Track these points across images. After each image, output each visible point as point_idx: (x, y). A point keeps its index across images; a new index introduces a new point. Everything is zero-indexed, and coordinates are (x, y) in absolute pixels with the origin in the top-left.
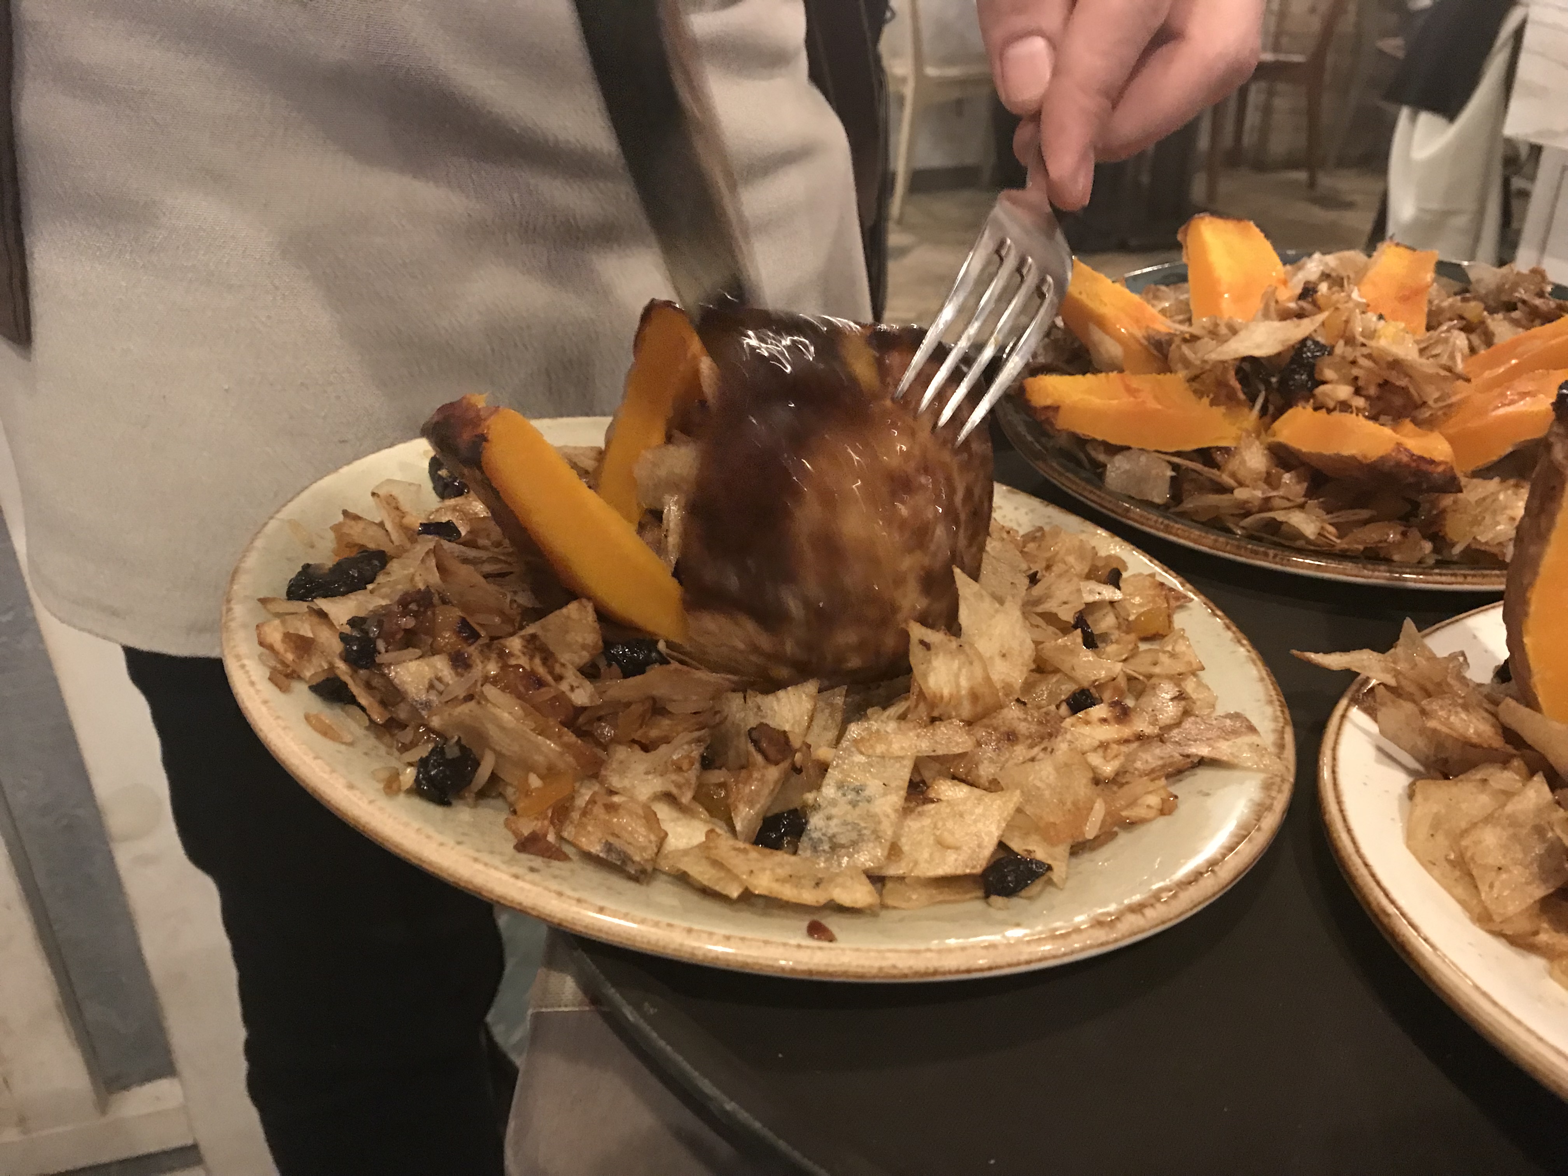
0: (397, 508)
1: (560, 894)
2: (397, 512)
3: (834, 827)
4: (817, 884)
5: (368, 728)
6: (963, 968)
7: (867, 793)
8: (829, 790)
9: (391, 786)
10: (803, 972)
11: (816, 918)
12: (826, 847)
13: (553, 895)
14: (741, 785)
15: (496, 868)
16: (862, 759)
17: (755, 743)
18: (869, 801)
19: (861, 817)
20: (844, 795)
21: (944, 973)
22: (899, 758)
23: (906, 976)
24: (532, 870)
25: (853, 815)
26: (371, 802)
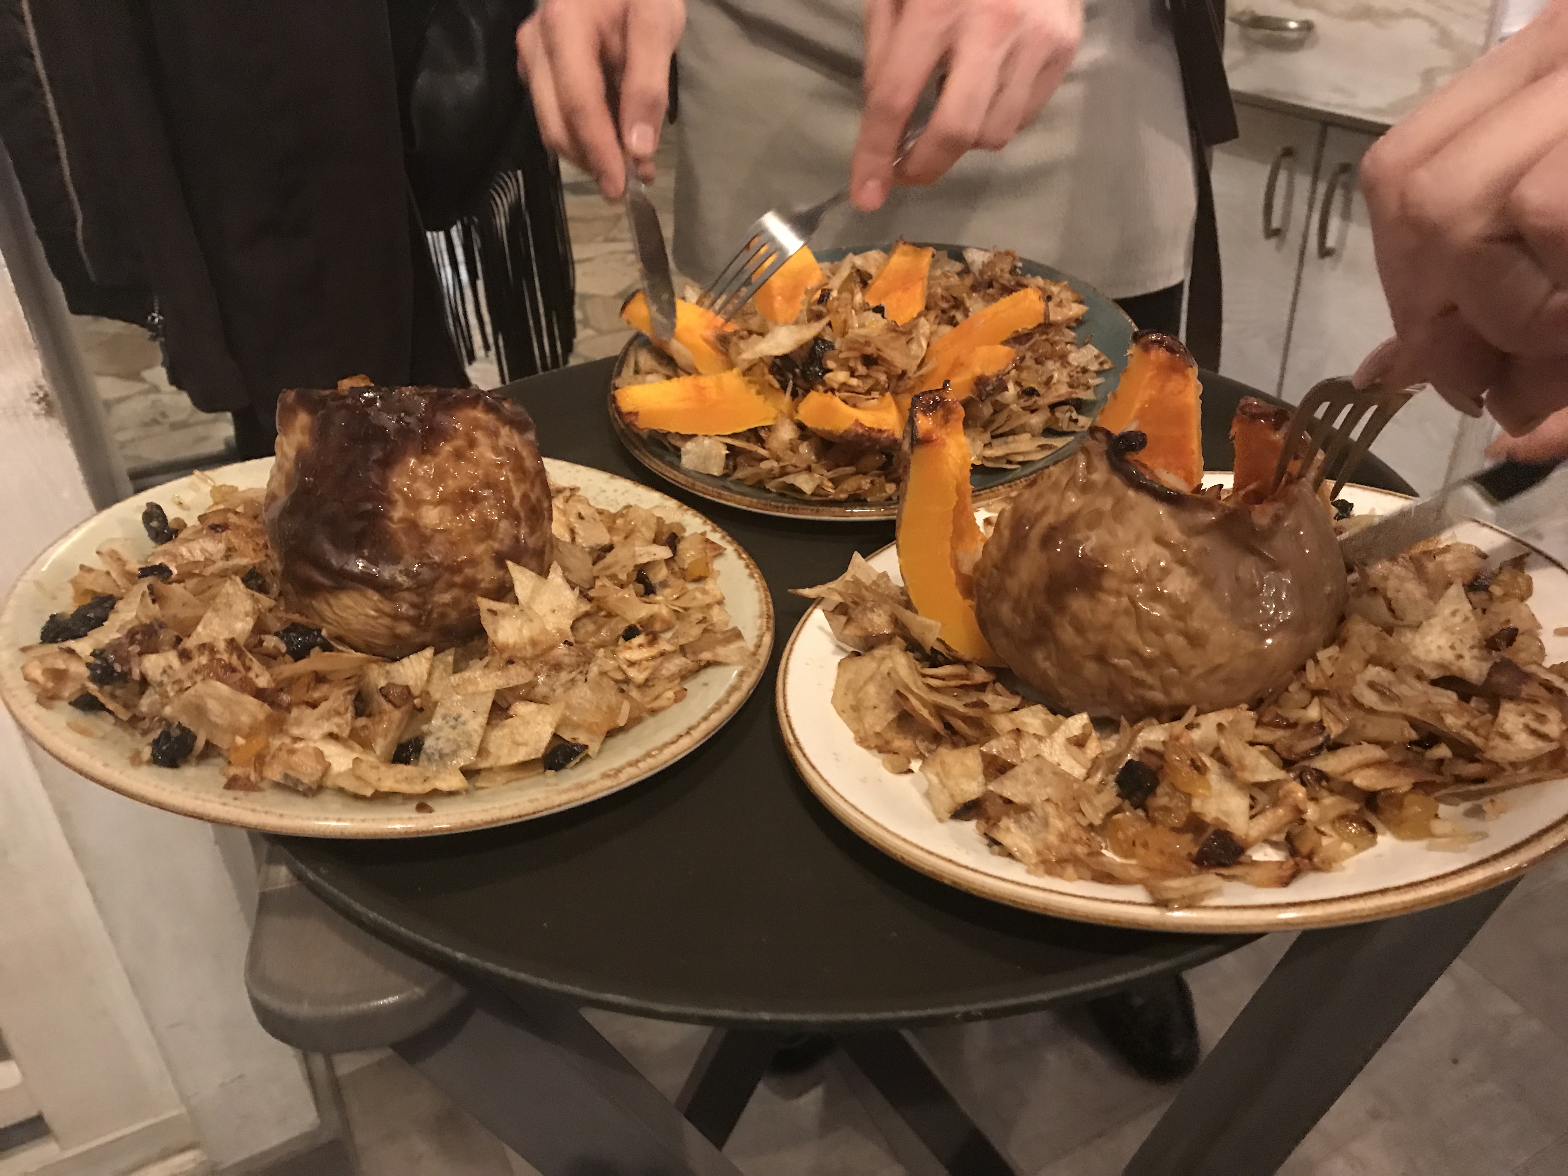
0: (119, 559)
1: (254, 810)
2: (119, 562)
3: (441, 744)
4: (425, 780)
5: (115, 724)
6: (516, 815)
7: (462, 719)
8: (436, 722)
9: (135, 760)
10: (413, 833)
11: (423, 801)
12: (437, 757)
13: (249, 812)
14: (376, 726)
15: (210, 801)
16: (459, 697)
17: (385, 697)
18: (464, 723)
19: (459, 735)
20: (447, 723)
21: (505, 820)
22: (485, 693)
23: (480, 825)
24: (236, 799)
25: (452, 734)
26: (121, 773)
